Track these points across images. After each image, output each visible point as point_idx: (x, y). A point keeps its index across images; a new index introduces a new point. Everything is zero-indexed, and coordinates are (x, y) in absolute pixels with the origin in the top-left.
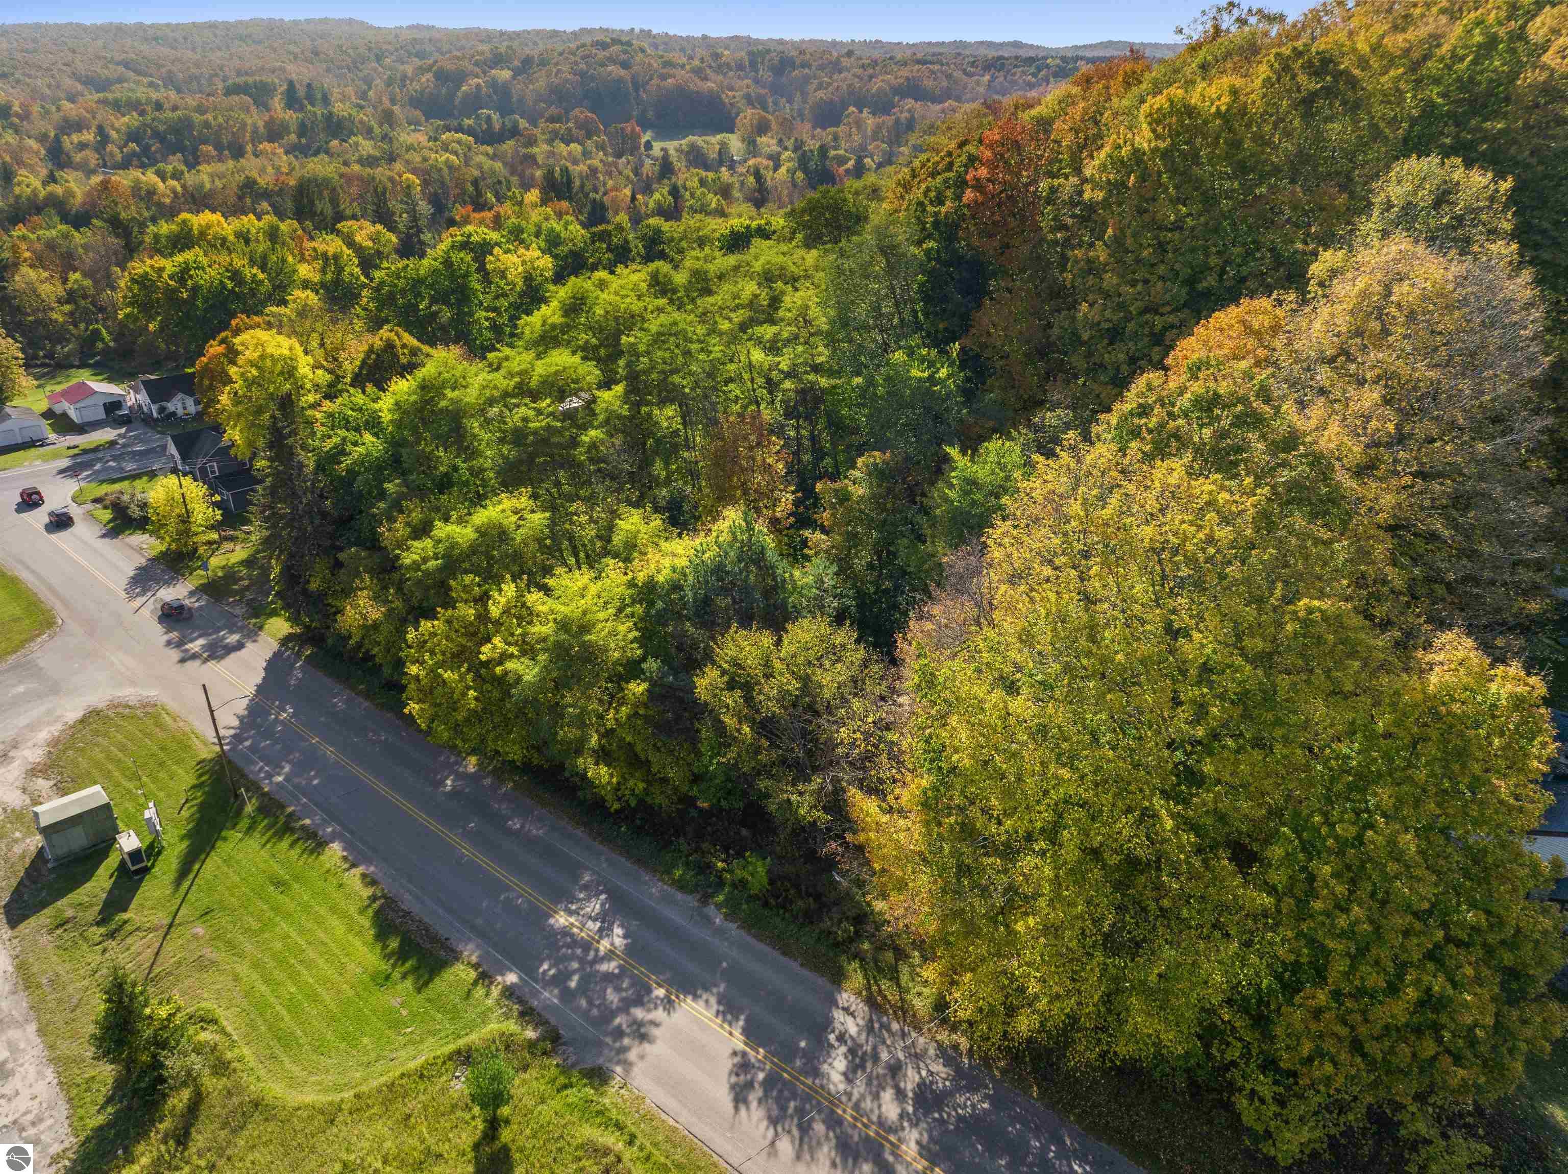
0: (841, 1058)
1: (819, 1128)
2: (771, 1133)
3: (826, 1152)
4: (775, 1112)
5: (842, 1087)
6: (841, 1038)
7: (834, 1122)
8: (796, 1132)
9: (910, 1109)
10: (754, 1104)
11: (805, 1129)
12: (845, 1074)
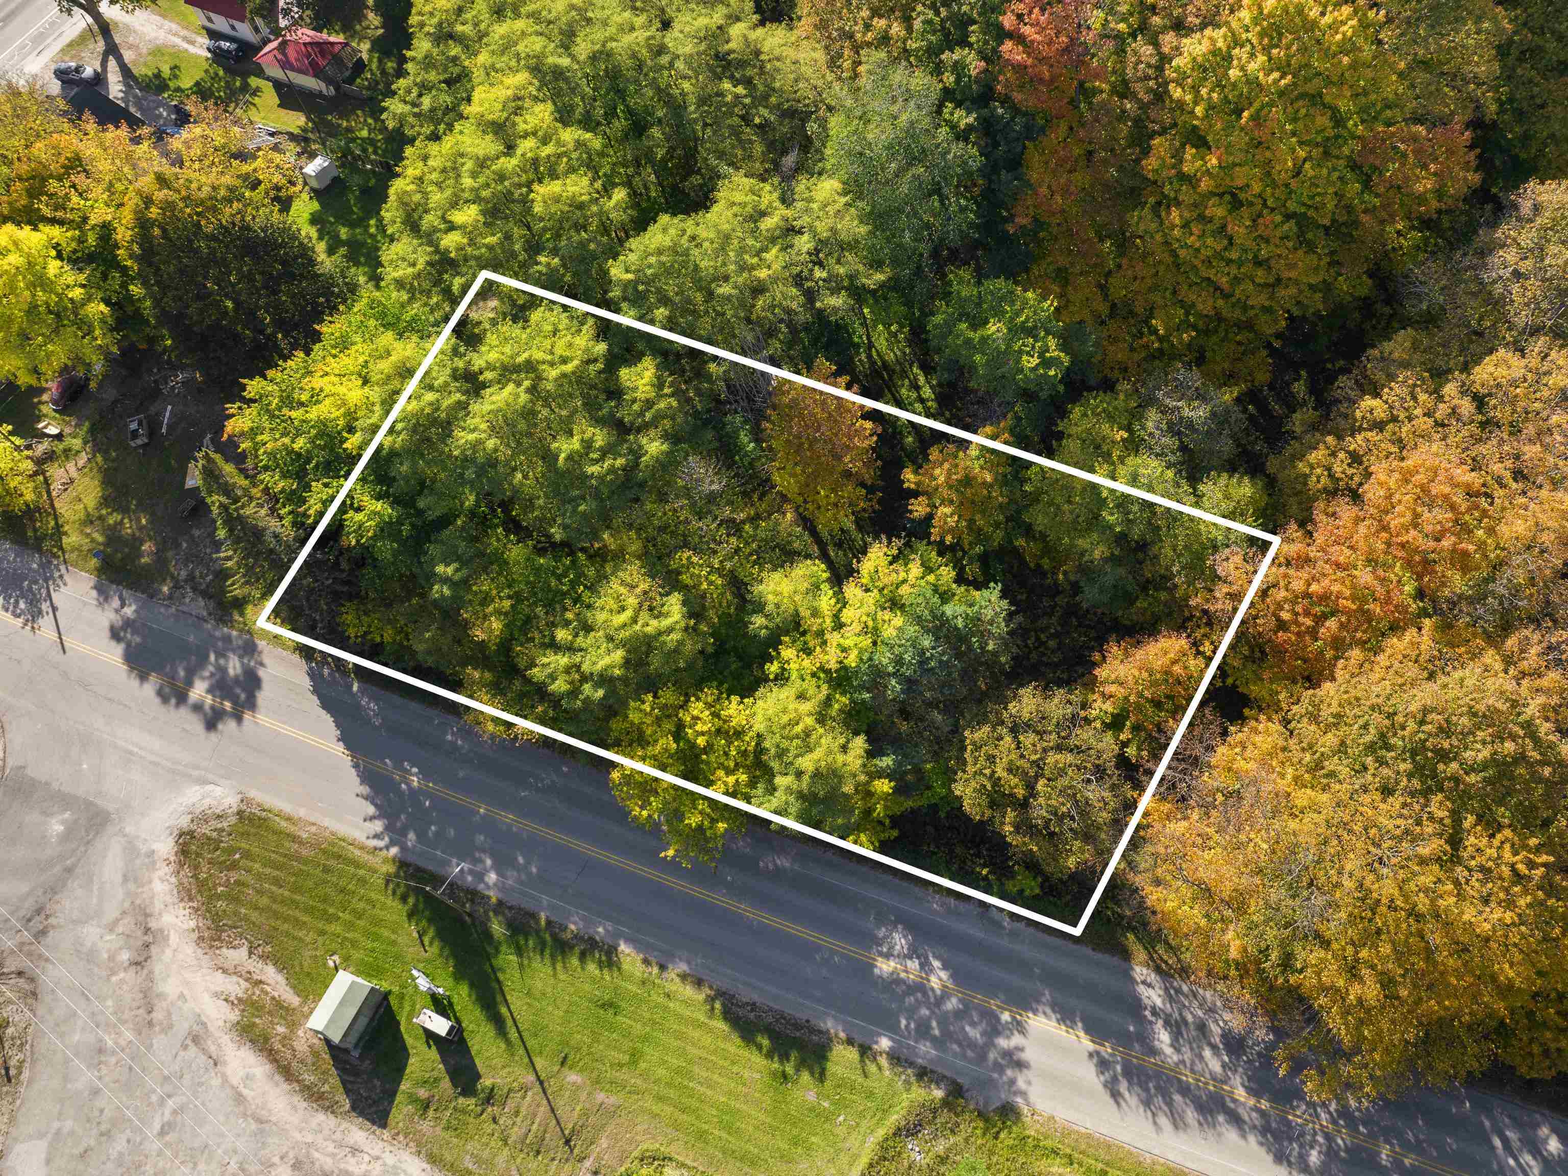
0: (1162, 1031)
1: (1177, 1098)
2: (1149, 1114)
3: (1191, 1115)
4: (1144, 1095)
5: (1175, 1058)
6: (1154, 1012)
7: (1185, 1090)
8: (1165, 1108)
9: (1226, 1059)
10: (1127, 1095)
11: (1170, 1103)
12: (1172, 1045)
